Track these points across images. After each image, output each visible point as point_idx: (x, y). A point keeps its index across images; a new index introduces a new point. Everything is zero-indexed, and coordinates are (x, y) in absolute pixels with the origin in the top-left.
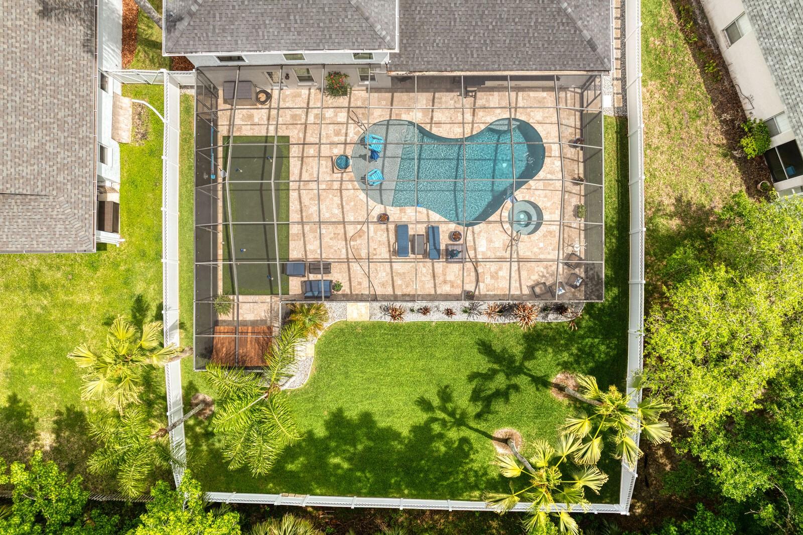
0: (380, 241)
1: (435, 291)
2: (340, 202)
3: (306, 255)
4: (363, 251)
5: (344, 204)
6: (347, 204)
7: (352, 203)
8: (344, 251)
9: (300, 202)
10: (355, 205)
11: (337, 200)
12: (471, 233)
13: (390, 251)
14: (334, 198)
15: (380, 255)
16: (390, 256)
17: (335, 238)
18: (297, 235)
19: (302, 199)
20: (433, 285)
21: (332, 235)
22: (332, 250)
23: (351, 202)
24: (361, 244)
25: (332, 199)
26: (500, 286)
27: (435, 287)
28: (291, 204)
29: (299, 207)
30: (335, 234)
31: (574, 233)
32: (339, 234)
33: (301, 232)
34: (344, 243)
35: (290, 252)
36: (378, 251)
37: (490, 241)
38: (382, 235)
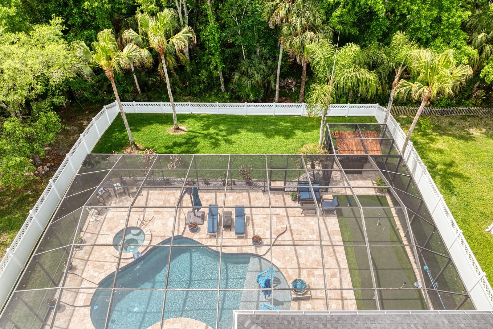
0: (261, 227)
1: (216, 195)
2: (299, 259)
3: (324, 220)
4: (275, 220)
5: (295, 258)
6: (292, 258)
7: (287, 258)
8: (291, 222)
9: (337, 260)
10: (284, 256)
11: (302, 261)
12: (180, 230)
13: (252, 220)
14: (304, 262)
15: (260, 218)
16: (252, 217)
17: (300, 231)
18: (334, 234)
19: (336, 262)
20: (217, 198)
21: (303, 234)
22: (302, 223)
23: (289, 259)
24: (277, 225)
25: (306, 261)
26: (163, 196)
27: (216, 197)
28: (345, 258)
29: (338, 256)
30: (301, 234)
31: (91, 229)
32: (297, 234)
33: (332, 236)
34: (292, 228)
35: (337, 222)
36: (262, 220)
37: (165, 225)
38: (259, 231)
